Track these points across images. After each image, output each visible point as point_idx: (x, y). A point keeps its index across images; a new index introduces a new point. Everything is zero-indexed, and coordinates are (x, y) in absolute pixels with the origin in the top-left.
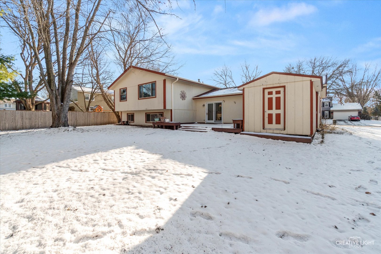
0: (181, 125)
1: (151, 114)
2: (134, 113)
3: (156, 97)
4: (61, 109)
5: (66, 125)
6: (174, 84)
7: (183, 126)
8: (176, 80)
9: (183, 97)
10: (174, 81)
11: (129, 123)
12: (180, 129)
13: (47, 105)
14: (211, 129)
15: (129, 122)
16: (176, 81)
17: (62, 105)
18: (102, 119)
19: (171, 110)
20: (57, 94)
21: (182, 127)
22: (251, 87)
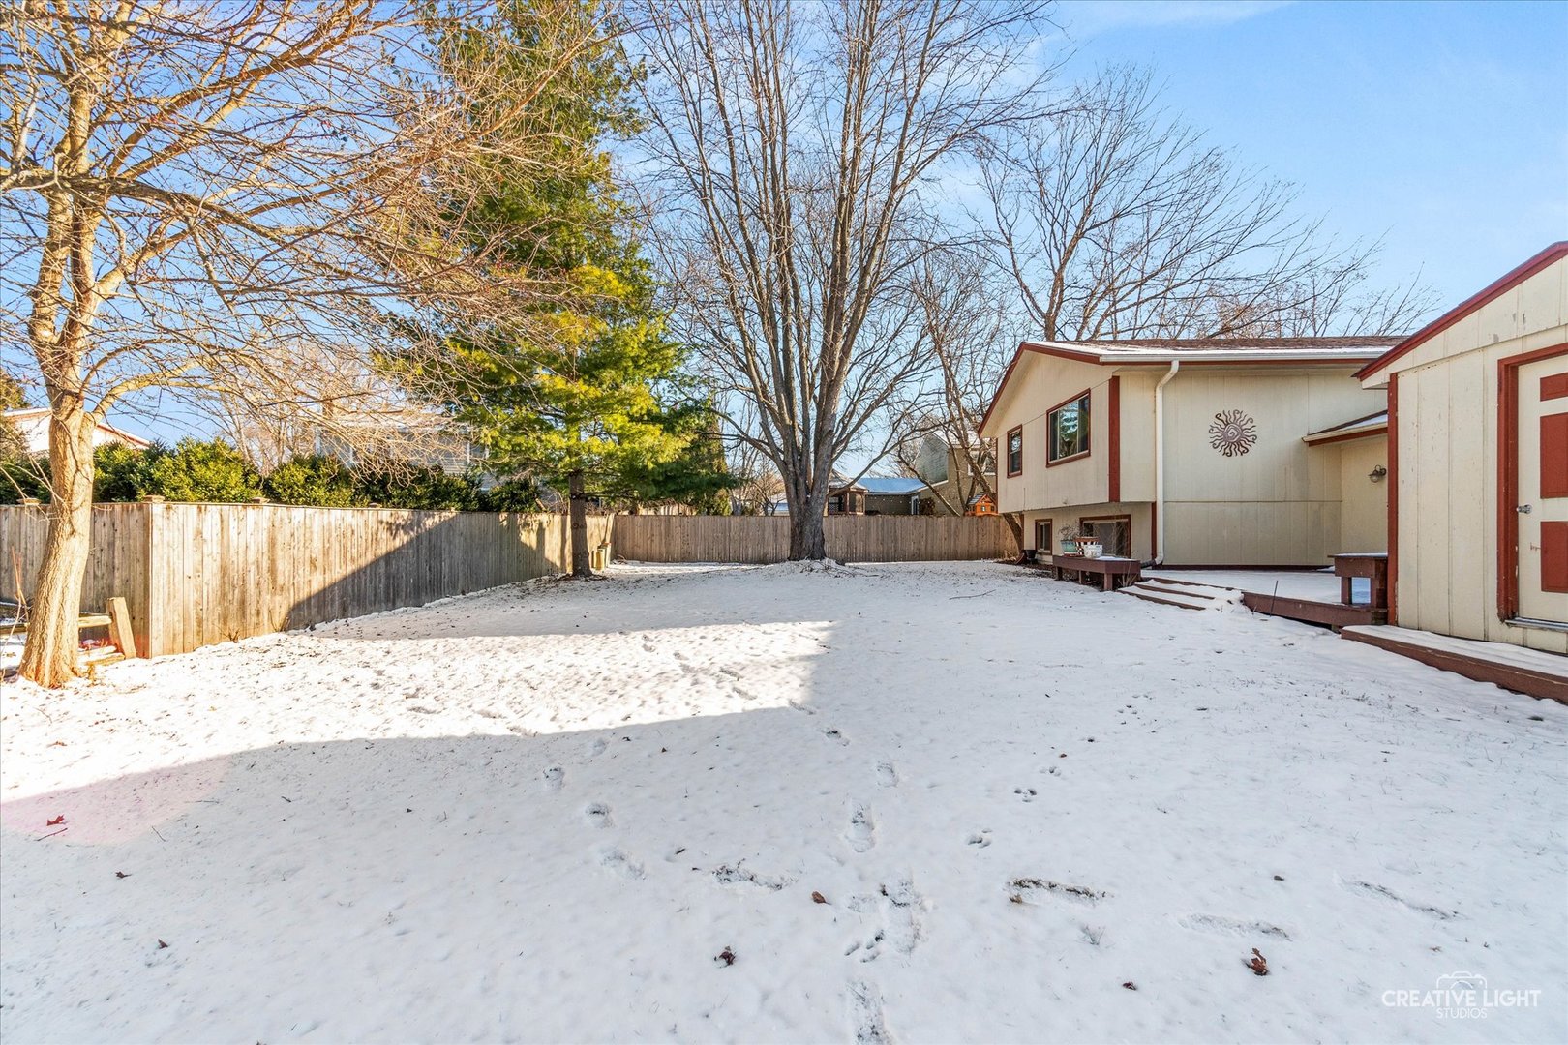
0: (1144, 573)
1: (1097, 522)
2: (1051, 520)
3: (1089, 455)
4: (806, 510)
5: (817, 555)
6: (1164, 388)
7: (1155, 579)
8: (1169, 369)
9: (1233, 440)
10: (1164, 376)
11: (1037, 557)
12: (1134, 589)
13: (859, 497)
14: (1237, 595)
15: (1041, 554)
16: (1169, 376)
17: (807, 502)
18: (975, 542)
19: (1154, 505)
20: (798, 472)
21: (1152, 583)
22: (1435, 362)
